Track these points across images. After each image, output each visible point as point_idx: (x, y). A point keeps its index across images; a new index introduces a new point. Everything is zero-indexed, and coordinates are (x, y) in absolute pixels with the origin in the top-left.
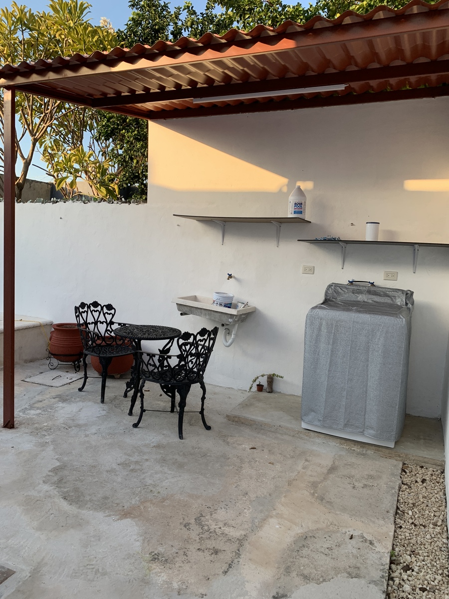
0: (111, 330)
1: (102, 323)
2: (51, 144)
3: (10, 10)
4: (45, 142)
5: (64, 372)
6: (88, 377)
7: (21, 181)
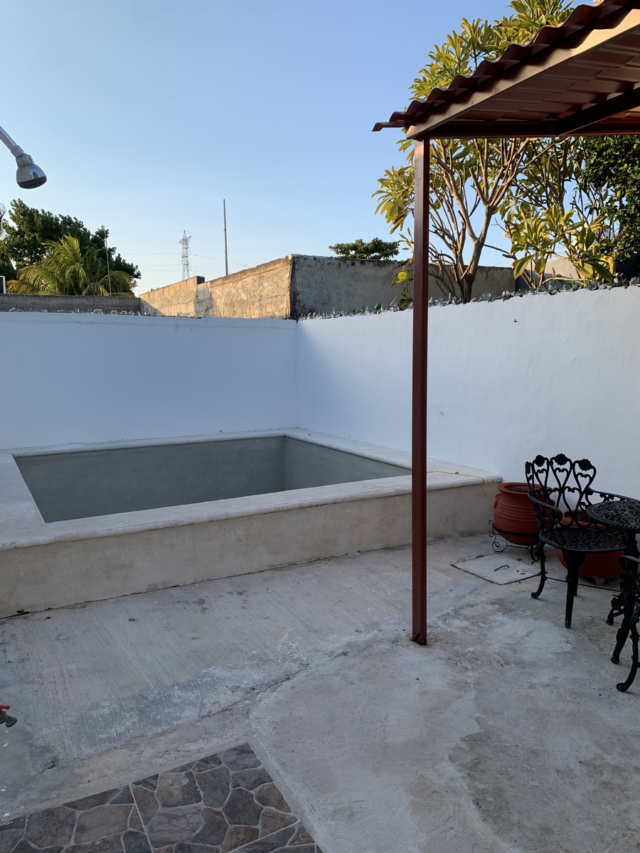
0: (587, 504)
1: (572, 490)
2: (518, 210)
3: (459, 34)
4: (510, 209)
5: (514, 559)
6: (546, 578)
7: (470, 272)
